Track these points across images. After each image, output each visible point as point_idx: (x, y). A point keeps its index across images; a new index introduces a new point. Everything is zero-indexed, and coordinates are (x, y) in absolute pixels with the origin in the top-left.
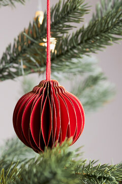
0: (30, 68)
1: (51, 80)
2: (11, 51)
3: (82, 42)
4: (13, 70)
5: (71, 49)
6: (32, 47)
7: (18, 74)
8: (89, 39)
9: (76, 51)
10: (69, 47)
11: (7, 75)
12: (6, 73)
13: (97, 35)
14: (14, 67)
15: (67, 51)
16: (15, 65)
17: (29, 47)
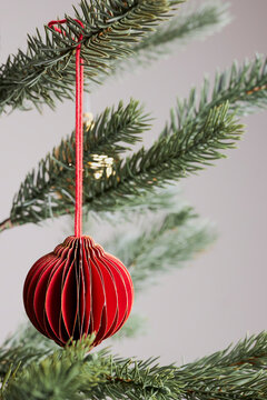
0: (63, 207)
1: (82, 235)
2: (35, 183)
3: (141, 171)
4: (38, 209)
5: (125, 180)
6: (65, 176)
7: (43, 215)
8: (152, 166)
9: (132, 183)
10: (124, 178)
11: (27, 216)
12: (26, 214)
13: (165, 162)
14: (37, 205)
15: (120, 183)
16: (40, 202)
17: (60, 175)
